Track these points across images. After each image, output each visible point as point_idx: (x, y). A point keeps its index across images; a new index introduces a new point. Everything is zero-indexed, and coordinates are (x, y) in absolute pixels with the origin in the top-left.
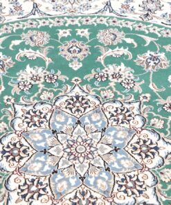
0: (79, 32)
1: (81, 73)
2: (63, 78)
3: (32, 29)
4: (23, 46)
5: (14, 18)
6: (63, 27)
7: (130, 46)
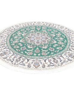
0: (36, 55)
1: (37, 47)
2: (40, 46)
3: (45, 56)
4: (47, 52)
5: (50, 58)
6: (39, 56)
7: (26, 51)
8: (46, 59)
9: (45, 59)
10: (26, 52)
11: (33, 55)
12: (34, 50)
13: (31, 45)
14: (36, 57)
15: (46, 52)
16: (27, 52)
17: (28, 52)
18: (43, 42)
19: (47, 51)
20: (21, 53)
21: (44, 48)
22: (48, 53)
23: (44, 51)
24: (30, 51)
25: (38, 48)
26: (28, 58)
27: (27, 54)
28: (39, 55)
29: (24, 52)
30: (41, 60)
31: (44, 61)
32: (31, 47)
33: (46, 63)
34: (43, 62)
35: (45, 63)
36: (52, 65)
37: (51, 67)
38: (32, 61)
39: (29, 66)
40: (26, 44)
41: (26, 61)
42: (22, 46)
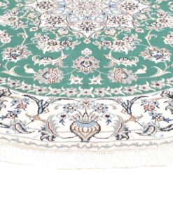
8: (130, 98)
9: (125, 99)
10: (30, 71)
11: (65, 83)
12: (67, 62)
13: (52, 37)
14: (82, 91)
15: (129, 68)
16: (36, 68)
17: (42, 67)
18: (110, 25)
19: (134, 63)
20: (7, 76)
21: (117, 49)
22: (140, 71)
23: (119, 62)
24: (50, 66)
25: (87, 51)
26: (40, 98)
27: (38, 77)
28: (97, 80)
29: (20, 70)
30: (106, 102)
31: (120, 107)
32: (57, 49)
33: (133, 118)
34: (117, 112)
35: (126, 117)
36: (164, 124)
37: (159, 134)
38: (61, 110)
39: (48, 134)
40: (31, 35)
41: (32, 108)
42: (7, 45)
